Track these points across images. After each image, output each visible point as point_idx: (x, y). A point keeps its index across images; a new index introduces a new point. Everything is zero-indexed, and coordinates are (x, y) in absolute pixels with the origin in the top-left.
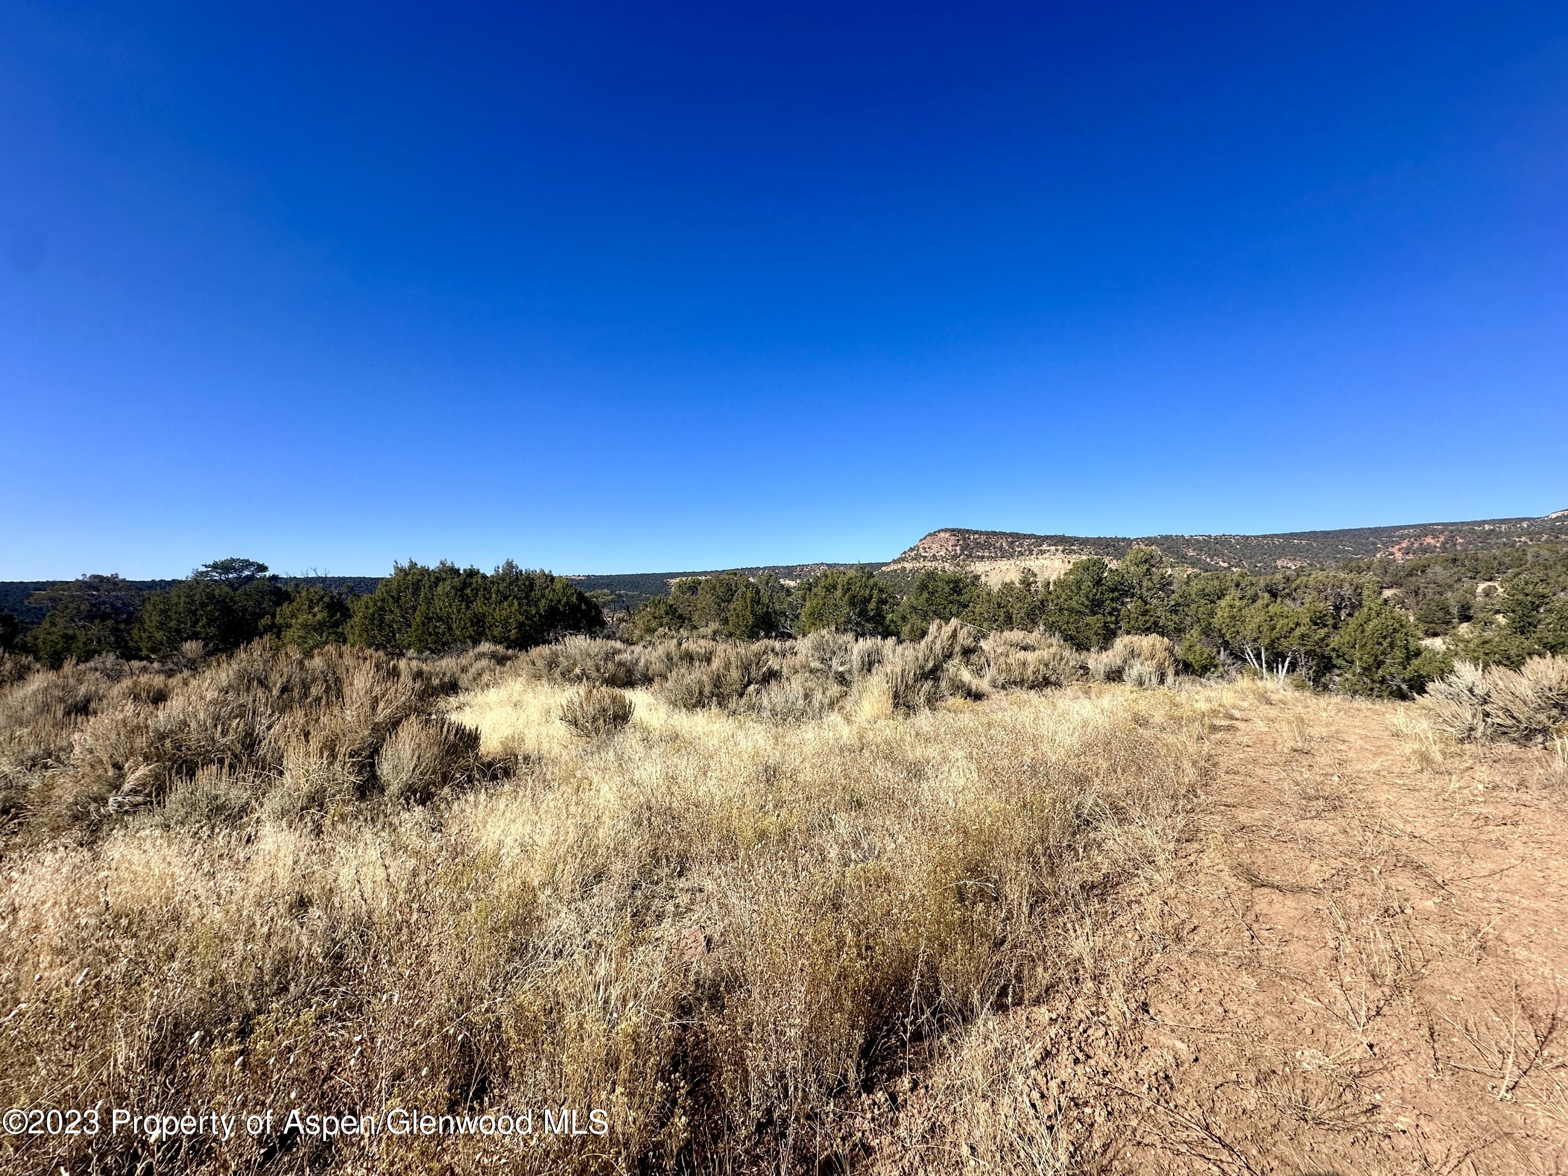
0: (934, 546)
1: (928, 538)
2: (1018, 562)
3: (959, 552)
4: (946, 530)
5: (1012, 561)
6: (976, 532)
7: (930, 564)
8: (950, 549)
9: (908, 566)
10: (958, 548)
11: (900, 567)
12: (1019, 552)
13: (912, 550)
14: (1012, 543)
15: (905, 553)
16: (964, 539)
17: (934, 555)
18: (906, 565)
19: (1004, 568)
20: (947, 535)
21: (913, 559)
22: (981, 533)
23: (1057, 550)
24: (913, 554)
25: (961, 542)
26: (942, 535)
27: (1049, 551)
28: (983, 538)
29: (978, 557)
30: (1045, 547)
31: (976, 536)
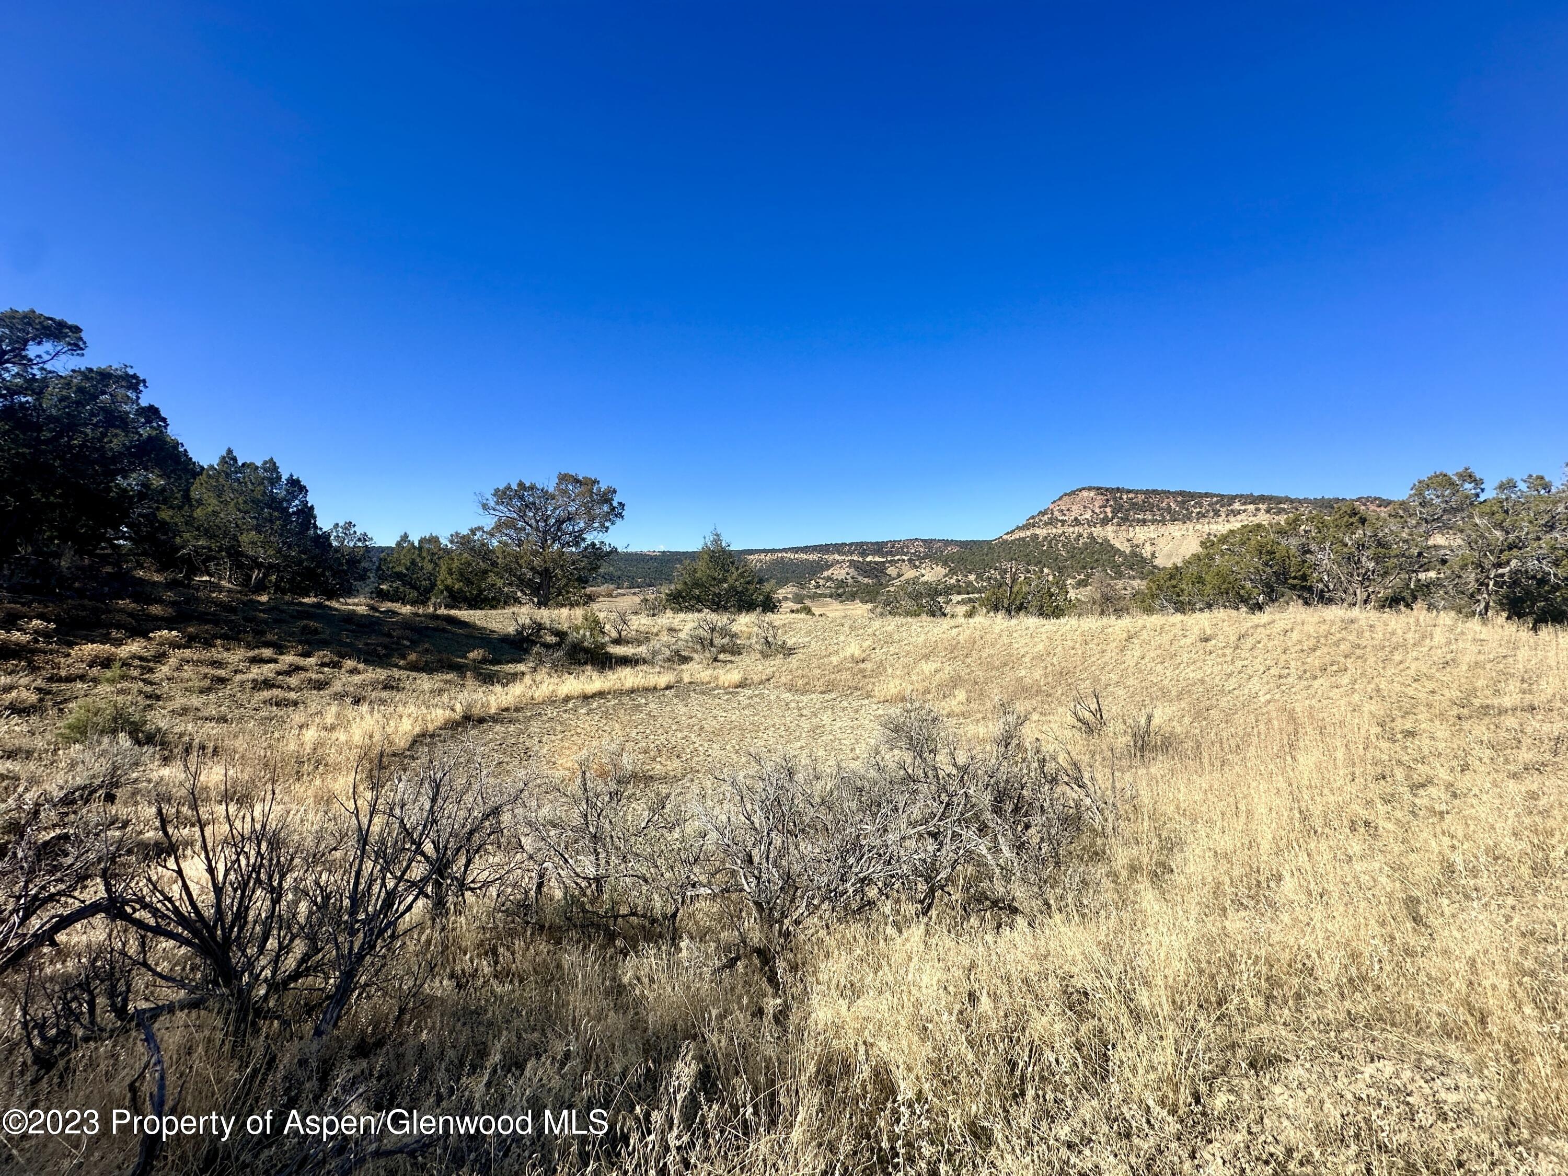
0: (1074, 508)
1: (1065, 498)
2: (1199, 527)
3: (1110, 515)
4: (1090, 489)
5: (1190, 525)
6: (1129, 491)
7: (1071, 529)
8: (1097, 511)
9: (1041, 532)
10: (1108, 510)
11: (1028, 533)
12: (1198, 513)
13: (1043, 513)
14: (1184, 502)
15: (1033, 517)
16: (1115, 499)
17: (1076, 519)
18: (1038, 531)
19: (1177, 534)
20: (1092, 494)
21: (1046, 524)
22: (1137, 492)
23: (1258, 510)
24: (1046, 518)
25: (1111, 503)
26: (1085, 494)
27: (1245, 511)
28: (1141, 497)
29: (1138, 521)
30: (1237, 506)
31: (1131, 495)
